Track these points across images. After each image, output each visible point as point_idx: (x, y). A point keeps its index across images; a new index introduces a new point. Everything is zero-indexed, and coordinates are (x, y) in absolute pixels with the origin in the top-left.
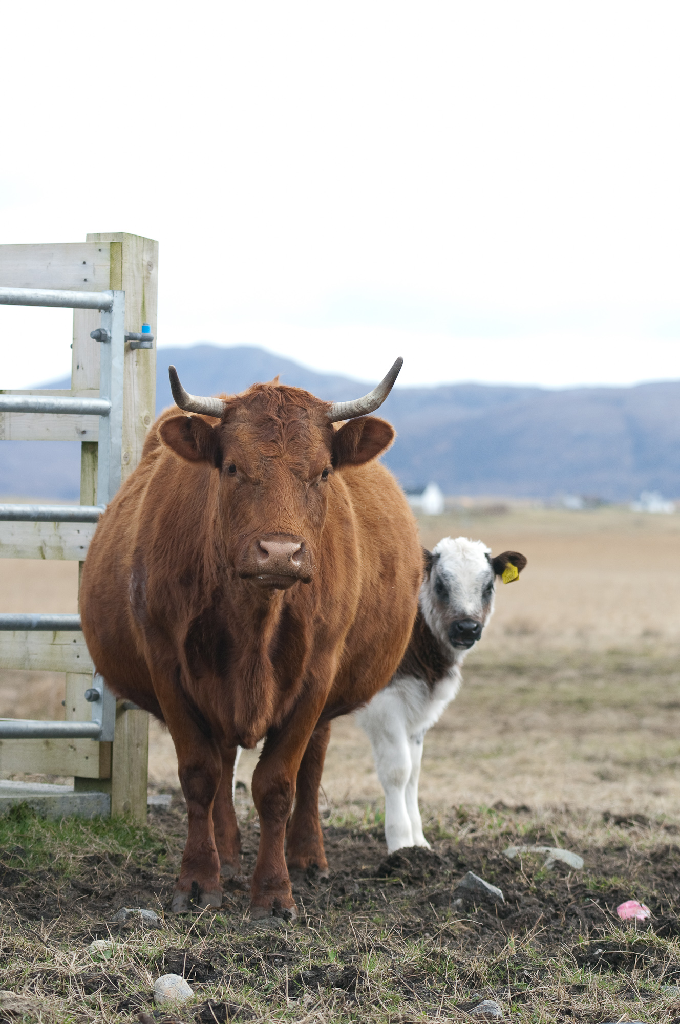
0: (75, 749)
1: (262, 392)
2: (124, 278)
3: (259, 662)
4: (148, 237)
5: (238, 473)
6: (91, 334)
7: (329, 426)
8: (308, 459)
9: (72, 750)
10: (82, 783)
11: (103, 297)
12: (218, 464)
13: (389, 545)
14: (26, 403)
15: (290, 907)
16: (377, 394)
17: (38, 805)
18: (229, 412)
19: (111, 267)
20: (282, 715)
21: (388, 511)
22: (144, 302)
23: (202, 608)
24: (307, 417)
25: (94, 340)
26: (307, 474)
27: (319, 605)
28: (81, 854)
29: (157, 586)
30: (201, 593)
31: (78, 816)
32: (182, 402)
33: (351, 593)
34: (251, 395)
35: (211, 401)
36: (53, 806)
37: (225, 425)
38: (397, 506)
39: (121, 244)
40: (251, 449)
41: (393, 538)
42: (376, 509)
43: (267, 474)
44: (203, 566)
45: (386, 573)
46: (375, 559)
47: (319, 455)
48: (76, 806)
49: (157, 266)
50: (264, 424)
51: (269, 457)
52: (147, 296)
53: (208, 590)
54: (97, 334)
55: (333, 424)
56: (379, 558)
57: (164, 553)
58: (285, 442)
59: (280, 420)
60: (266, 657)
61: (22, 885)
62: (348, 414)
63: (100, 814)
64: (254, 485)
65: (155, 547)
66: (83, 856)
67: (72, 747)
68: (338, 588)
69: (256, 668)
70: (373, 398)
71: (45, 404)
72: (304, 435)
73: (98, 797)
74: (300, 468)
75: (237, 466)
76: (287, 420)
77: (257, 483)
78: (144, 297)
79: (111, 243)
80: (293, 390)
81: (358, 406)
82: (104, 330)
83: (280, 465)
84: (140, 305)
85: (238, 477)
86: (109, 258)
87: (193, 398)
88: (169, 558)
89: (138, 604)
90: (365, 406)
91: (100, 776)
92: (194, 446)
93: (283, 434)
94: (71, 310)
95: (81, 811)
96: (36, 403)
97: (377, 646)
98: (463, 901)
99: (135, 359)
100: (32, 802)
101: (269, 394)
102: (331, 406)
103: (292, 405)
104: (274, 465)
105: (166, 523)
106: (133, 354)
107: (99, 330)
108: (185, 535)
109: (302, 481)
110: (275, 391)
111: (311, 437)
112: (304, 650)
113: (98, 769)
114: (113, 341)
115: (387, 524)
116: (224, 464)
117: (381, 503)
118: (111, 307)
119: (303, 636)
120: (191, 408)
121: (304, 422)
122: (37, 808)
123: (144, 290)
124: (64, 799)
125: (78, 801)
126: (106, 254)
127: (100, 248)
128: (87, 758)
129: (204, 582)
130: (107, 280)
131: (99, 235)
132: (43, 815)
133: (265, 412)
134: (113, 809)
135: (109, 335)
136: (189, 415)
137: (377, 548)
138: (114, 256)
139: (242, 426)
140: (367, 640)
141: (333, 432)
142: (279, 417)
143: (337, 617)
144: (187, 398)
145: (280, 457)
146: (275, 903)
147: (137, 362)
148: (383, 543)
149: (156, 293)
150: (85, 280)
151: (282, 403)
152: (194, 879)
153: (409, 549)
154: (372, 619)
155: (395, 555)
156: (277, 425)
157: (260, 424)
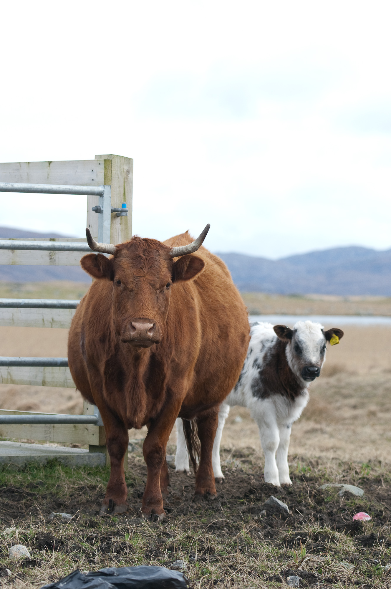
0: (88, 430)
1: (135, 242)
2: (112, 178)
3: (137, 383)
4: (127, 157)
5: (122, 285)
6: (92, 208)
7: (171, 259)
8: (159, 278)
9: (86, 430)
10: (92, 448)
11: (99, 189)
12: (112, 279)
13: (224, 320)
14: (53, 246)
15: (160, 514)
16: (196, 243)
17: (63, 459)
18: (118, 252)
19: (105, 173)
20: (156, 412)
21: (225, 302)
22: (124, 192)
23: (110, 355)
24: (159, 255)
25: (94, 212)
26: (158, 286)
27: (174, 352)
28: (76, 485)
29: (89, 343)
30: (110, 347)
31: (86, 465)
32: (93, 247)
33: (193, 346)
34: (130, 243)
35: (108, 246)
36: (72, 460)
37: (115, 259)
38: (232, 299)
39: (111, 161)
40: (129, 272)
41: (228, 316)
42: (218, 301)
43: (137, 286)
44: (110, 332)
45: (222, 335)
46: (214, 328)
47: (165, 275)
48: (85, 460)
49: (132, 172)
50: (136, 259)
51: (138, 277)
52: (126, 188)
53: (113, 345)
54: (95, 209)
55: (173, 258)
56: (217, 327)
57: (93, 325)
58: (147, 269)
59: (144, 257)
60: (141, 381)
61: (24, 501)
62: (181, 253)
63: (100, 465)
64: (130, 291)
65: (89, 322)
66: (78, 486)
67: (86, 429)
68: (185, 344)
69: (135, 388)
70: (194, 245)
71: (64, 246)
72: (157, 265)
73: (99, 456)
74: (155, 283)
75: (121, 281)
76: (148, 257)
77: (132, 290)
78: (125, 189)
79: (105, 160)
80: (152, 240)
81: (186, 249)
82: (99, 206)
83: (144, 281)
84: (122, 193)
85: (122, 287)
86: (104, 168)
87: (98, 244)
88: (95, 329)
89: (83, 352)
90: (190, 249)
91: (99, 444)
92: (99, 270)
93: (146, 264)
94: (86, 196)
95: (88, 463)
96: (60, 246)
97: (219, 374)
98: (266, 512)
99: (119, 222)
100: (60, 458)
101: (139, 243)
102: (172, 249)
103: (151, 249)
104: (141, 281)
105: (95, 309)
106: (118, 220)
107: (96, 207)
108: (103, 316)
109: (156, 290)
110: (142, 241)
111: (161, 266)
112: (164, 377)
113: (98, 441)
114: (104, 212)
115: (224, 309)
116: (115, 279)
117: (221, 298)
118: (103, 194)
119: (163, 370)
120: (98, 250)
121: (157, 258)
122: (63, 461)
123: (124, 185)
124: (79, 456)
125: (87, 458)
126: (102, 166)
127: (100, 163)
128: (93, 435)
129: (111, 340)
130: (103, 180)
131: (101, 156)
132: (66, 465)
133: (137, 252)
134: (107, 462)
135: (102, 209)
136: (96, 253)
137: (217, 322)
138: (107, 167)
139: (124, 259)
140: (212, 371)
141: (173, 262)
142: (144, 255)
143: (184, 359)
144: (95, 244)
145: (144, 277)
146: (152, 511)
147: (120, 223)
148: (220, 319)
149: (132, 187)
150: (93, 180)
151: (146, 248)
152: (111, 498)
153: (238, 322)
154: (215, 359)
155: (228, 326)
156: (143, 260)
157: (134, 259)
